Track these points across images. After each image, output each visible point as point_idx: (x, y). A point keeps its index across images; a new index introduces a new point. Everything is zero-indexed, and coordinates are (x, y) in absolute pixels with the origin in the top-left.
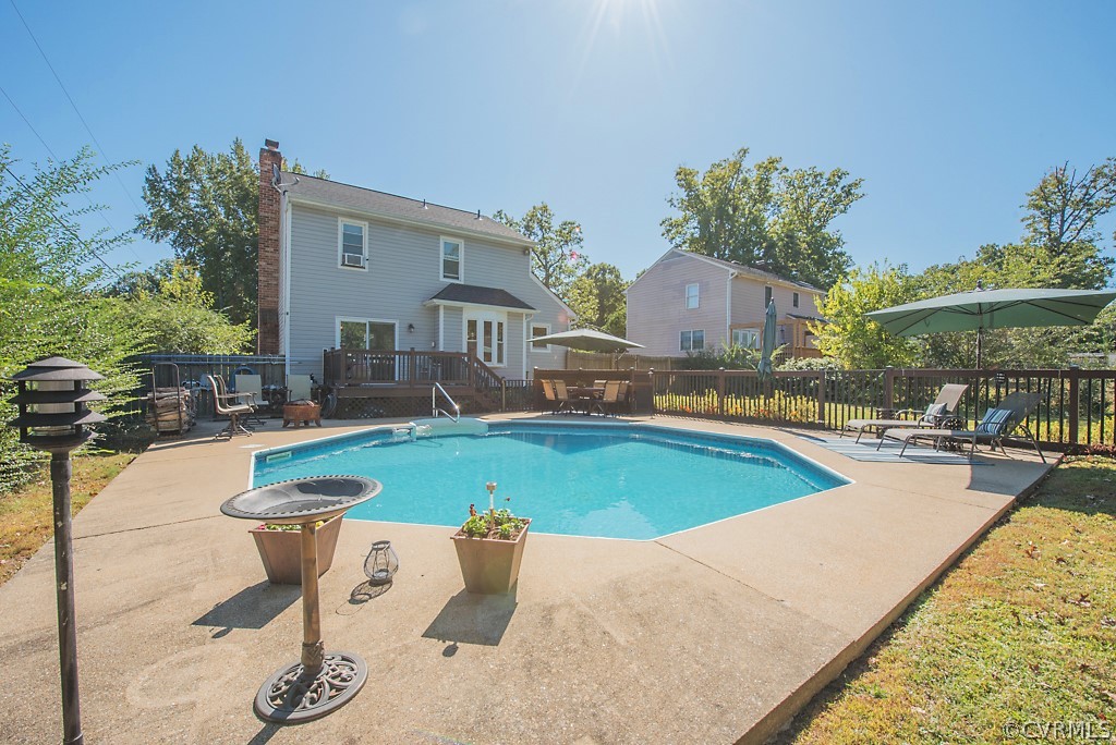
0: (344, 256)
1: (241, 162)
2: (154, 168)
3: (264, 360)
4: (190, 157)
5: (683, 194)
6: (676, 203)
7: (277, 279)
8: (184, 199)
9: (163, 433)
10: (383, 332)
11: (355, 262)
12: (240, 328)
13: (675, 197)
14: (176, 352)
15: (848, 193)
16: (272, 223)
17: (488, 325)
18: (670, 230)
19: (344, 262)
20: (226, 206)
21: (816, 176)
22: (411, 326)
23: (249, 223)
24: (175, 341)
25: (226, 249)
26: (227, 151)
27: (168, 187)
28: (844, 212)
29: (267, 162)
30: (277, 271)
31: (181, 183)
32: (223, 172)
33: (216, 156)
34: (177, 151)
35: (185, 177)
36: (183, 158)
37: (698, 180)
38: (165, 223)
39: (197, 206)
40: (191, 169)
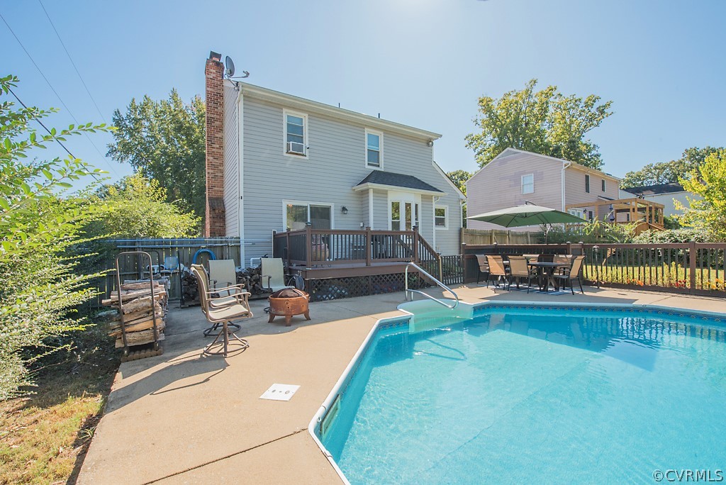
0: (288, 145)
1: (177, 106)
2: (118, 112)
3: (221, 242)
4: (142, 103)
5: (485, 117)
6: (479, 122)
7: (222, 172)
8: (139, 132)
9: (134, 349)
10: (322, 214)
11: (298, 151)
12: (187, 217)
13: (479, 118)
14: (138, 235)
15: (602, 112)
16: (217, 123)
17: (408, 205)
18: (472, 143)
19: (288, 149)
20: (167, 135)
21: (576, 101)
22: (344, 209)
23: (182, 147)
24: (137, 227)
25: (168, 166)
26: (167, 98)
27: (127, 123)
28: (597, 125)
29: (212, 70)
30: (222, 164)
31: (137, 121)
32: (164, 113)
33: (159, 102)
34: (133, 99)
35: (139, 117)
36: (137, 104)
37: (494, 105)
38: (127, 149)
39: (148, 136)
40: (143, 111)
